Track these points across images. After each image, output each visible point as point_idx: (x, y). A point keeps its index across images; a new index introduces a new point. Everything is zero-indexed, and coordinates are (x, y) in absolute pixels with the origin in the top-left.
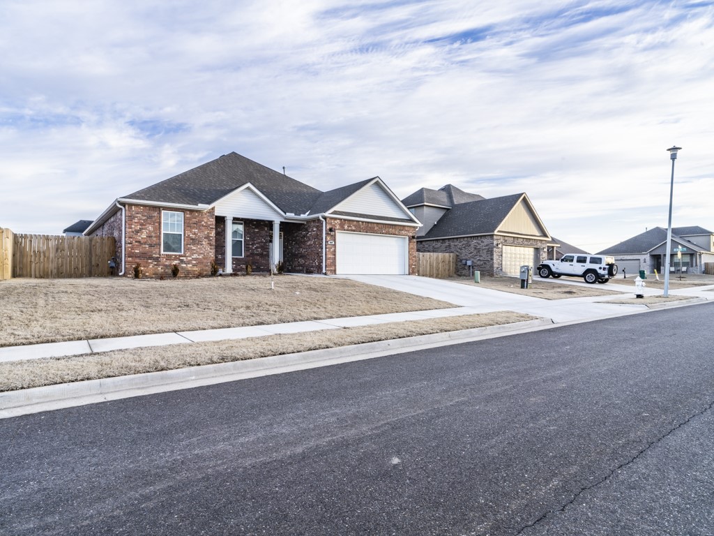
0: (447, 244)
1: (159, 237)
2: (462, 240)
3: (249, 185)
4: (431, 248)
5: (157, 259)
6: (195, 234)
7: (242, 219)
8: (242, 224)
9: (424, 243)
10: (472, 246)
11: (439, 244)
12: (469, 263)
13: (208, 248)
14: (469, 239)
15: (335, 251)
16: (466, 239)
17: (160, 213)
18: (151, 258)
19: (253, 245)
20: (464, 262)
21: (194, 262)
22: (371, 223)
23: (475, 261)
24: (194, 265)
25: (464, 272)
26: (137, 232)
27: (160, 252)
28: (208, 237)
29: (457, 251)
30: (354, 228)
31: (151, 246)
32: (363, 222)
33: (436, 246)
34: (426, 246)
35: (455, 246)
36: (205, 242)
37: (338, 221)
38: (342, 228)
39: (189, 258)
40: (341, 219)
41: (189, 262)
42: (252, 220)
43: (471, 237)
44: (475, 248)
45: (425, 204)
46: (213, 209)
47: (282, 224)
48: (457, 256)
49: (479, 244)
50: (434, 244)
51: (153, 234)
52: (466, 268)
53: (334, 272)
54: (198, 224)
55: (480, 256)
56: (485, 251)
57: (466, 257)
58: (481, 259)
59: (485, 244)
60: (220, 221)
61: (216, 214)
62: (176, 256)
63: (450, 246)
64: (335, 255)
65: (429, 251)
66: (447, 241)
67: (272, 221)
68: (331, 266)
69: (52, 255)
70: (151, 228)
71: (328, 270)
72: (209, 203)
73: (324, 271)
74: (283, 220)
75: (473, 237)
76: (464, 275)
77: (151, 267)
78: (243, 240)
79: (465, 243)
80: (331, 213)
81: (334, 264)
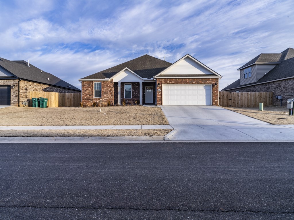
0: (267, 86)
1: (93, 92)
2: (276, 83)
3: (126, 68)
4: (259, 90)
5: (92, 100)
6: (105, 90)
7: (130, 83)
8: (131, 84)
9: (255, 87)
10: (282, 86)
11: (263, 86)
12: (279, 97)
13: (110, 95)
14: (280, 82)
15: (161, 94)
16: (278, 82)
17: (93, 83)
18: (90, 100)
19: (135, 93)
20: (276, 97)
21: (105, 101)
22: (184, 79)
23: (284, 96)
24: (105, 102)
25: (277, 103)
26: (85, 90)
27: (93, 97)
28: (110, 91)
29: (273, 90)
30: (173, 82)
31: (90, 95)
32: (179, 79)
33: (262, 88)
34: (257, 88)
35: (272, 87)
36: (109, 93)
37: (164, 80)
38: (166, 82)
39: (103, 99)
40: (165, 79)
41: (103, 101)
42: (135, 82)
43: (281, 80)
44: (284, 88)
45: (256, 63)
46: (112, 80)
47: (143, 83)
48: (273, 93)
49: (286, 85)
50: (260, 87)
51: (91, 91)
52: (279, 101)
53: (161, 104)
54: (107, 86)
55: (287, 93)
56: (290, 89)
57: (278, 94)
58: (288, 94)
59: (290, 84)
60: (116, 84)
61: (114, 81)
62: (98, 98)
63: (269, 87)
64: (161, 96)
65: (258, 91)
66: (267, 84)
67: (139, 82)
68: (159, 101)
69: (72, 99)
70: (90, 89)
71: (158, 103)
72: (109, 78)
73: (156, 104)
74: (144, 82)
75: (283, 80)
76: (277, 105)
77: (90, 103)
78: (131, 91)
79: (277, 84)
80: (158, 76)
81: (161, 100)
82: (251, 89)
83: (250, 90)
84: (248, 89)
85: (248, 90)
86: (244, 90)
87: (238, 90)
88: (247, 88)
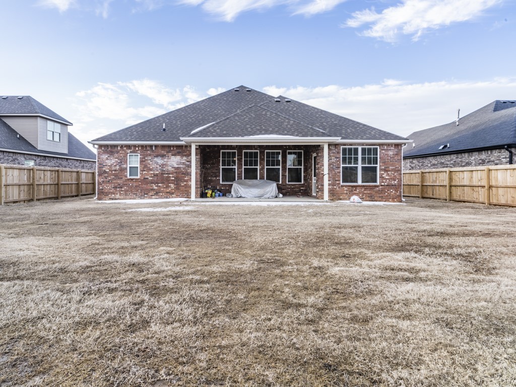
82: (62, 163)
83: (60, 164)
84: (57, 162)
85: (57, 164)
86: (50, 161)
87: (34, 157)
88: (56, 160)
